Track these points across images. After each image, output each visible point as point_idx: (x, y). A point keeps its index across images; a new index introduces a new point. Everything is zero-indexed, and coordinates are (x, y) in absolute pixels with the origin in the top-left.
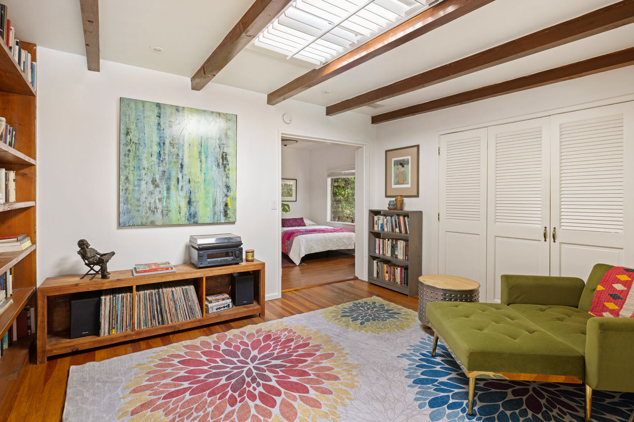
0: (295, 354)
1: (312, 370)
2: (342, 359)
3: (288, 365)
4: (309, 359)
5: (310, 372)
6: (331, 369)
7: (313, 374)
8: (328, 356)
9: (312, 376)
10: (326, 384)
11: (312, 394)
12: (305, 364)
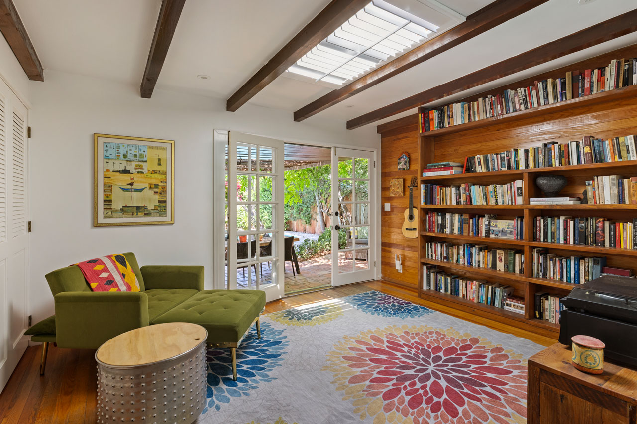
0: (394, 381)
1: (369, 365)
2: (340, 376)
3: (394, 369)
4: (375, 375)
5: (369, 362)
6: (351, 366)
7: (366, 361)
8: (355, 380)
9: (367, 359)
10: (354, 354)
11: (364, 348)
12: (378, 370)
